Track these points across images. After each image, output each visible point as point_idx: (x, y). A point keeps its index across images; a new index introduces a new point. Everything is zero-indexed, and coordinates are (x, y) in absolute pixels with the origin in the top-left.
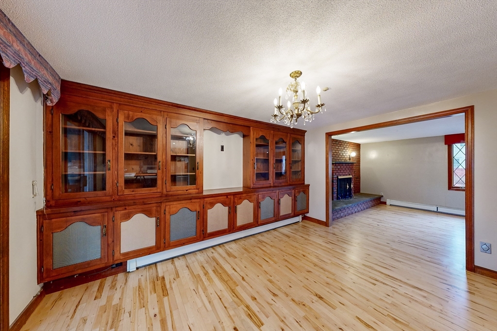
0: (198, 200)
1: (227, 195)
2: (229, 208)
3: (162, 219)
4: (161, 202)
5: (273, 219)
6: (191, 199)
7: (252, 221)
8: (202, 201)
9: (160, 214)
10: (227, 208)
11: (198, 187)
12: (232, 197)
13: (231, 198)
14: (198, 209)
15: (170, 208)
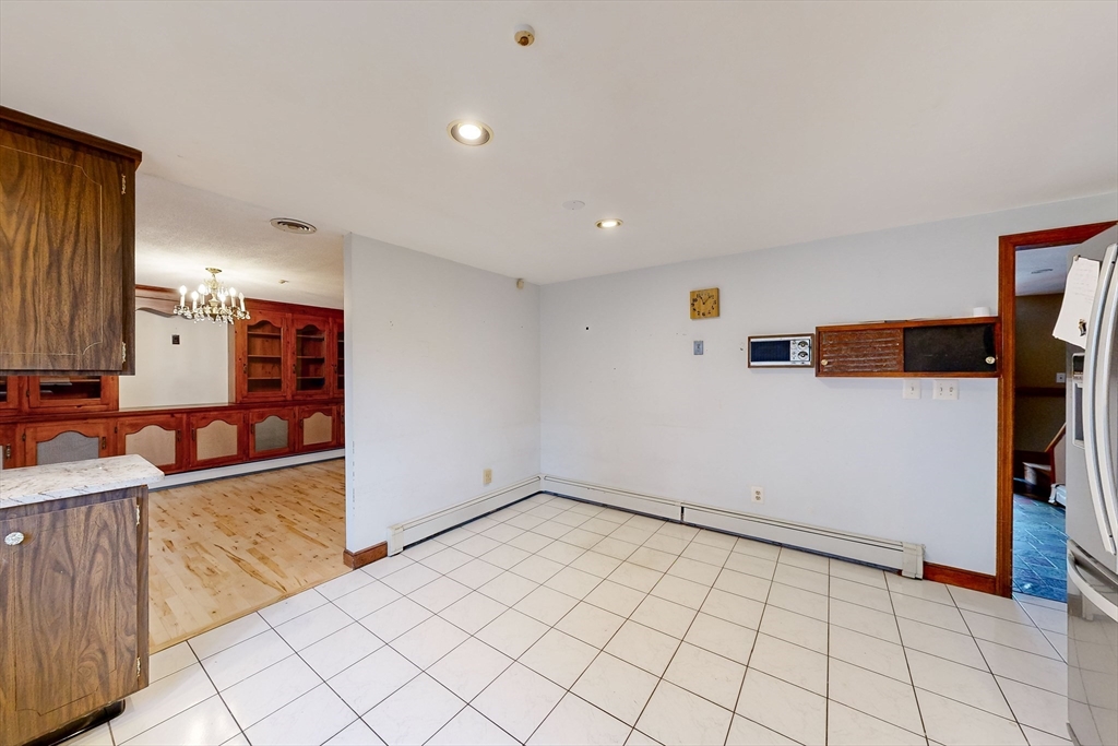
0: (104, 420)
1: (172, 413)
2: (178, 433)
3: (18, 449)
4: (15, 423)
5: (287, 450)
6: (86, 419)
7: (235, 453)
8: (112, 422)
9: (14, 440)
10: (172, 434)
11: (107, 402)
12: (185, 416)
13: (181, 418)
14: (102, 434)
15: (36, 432)
